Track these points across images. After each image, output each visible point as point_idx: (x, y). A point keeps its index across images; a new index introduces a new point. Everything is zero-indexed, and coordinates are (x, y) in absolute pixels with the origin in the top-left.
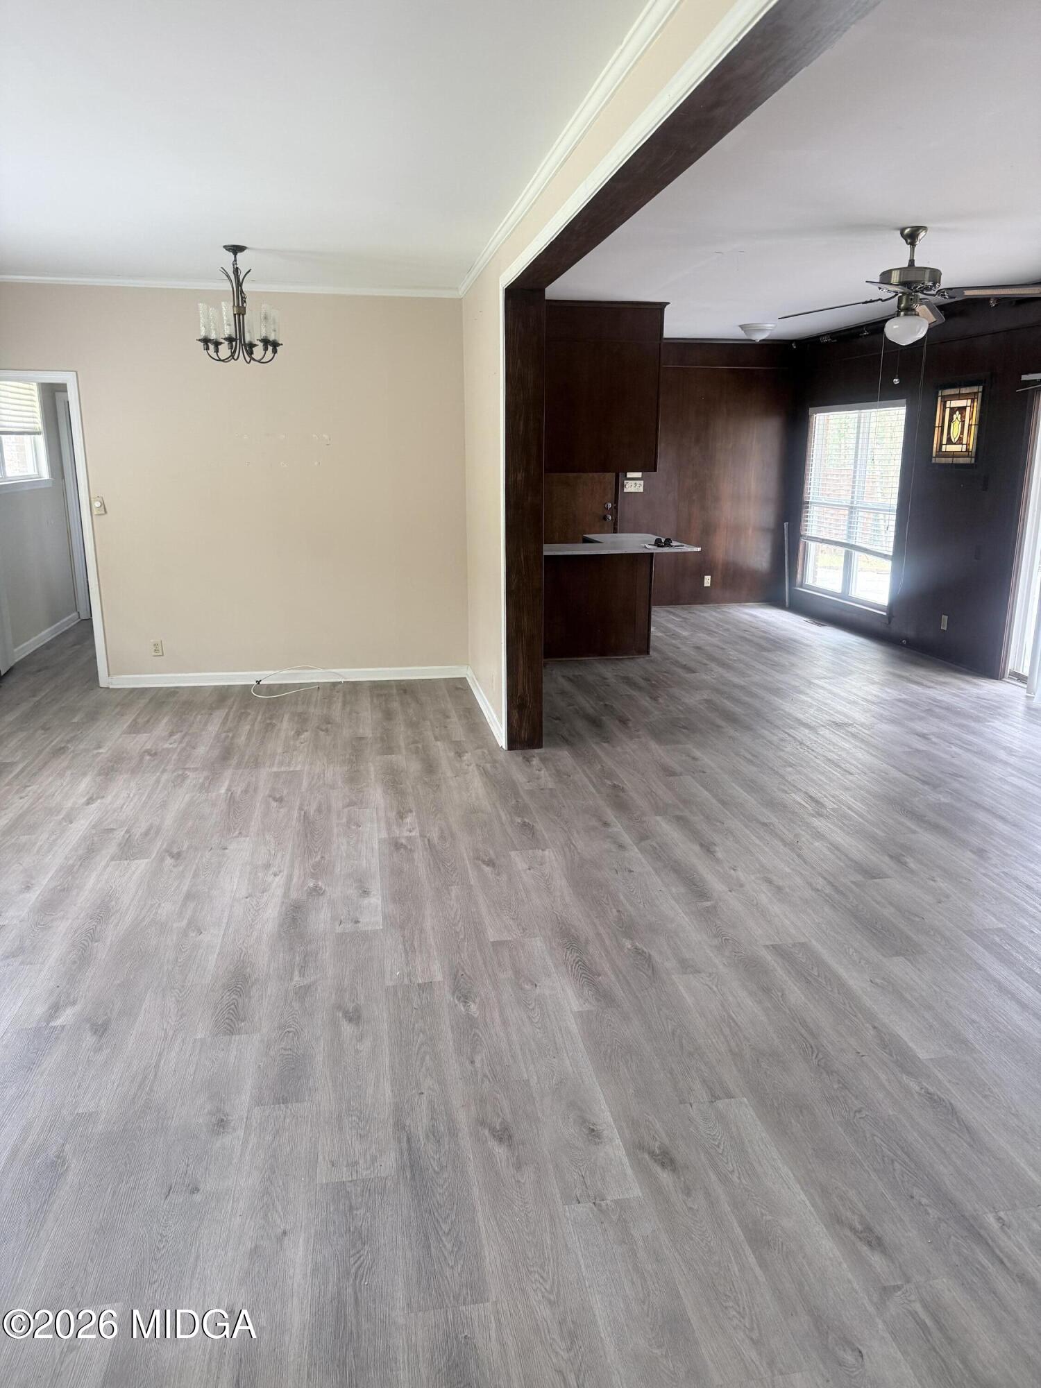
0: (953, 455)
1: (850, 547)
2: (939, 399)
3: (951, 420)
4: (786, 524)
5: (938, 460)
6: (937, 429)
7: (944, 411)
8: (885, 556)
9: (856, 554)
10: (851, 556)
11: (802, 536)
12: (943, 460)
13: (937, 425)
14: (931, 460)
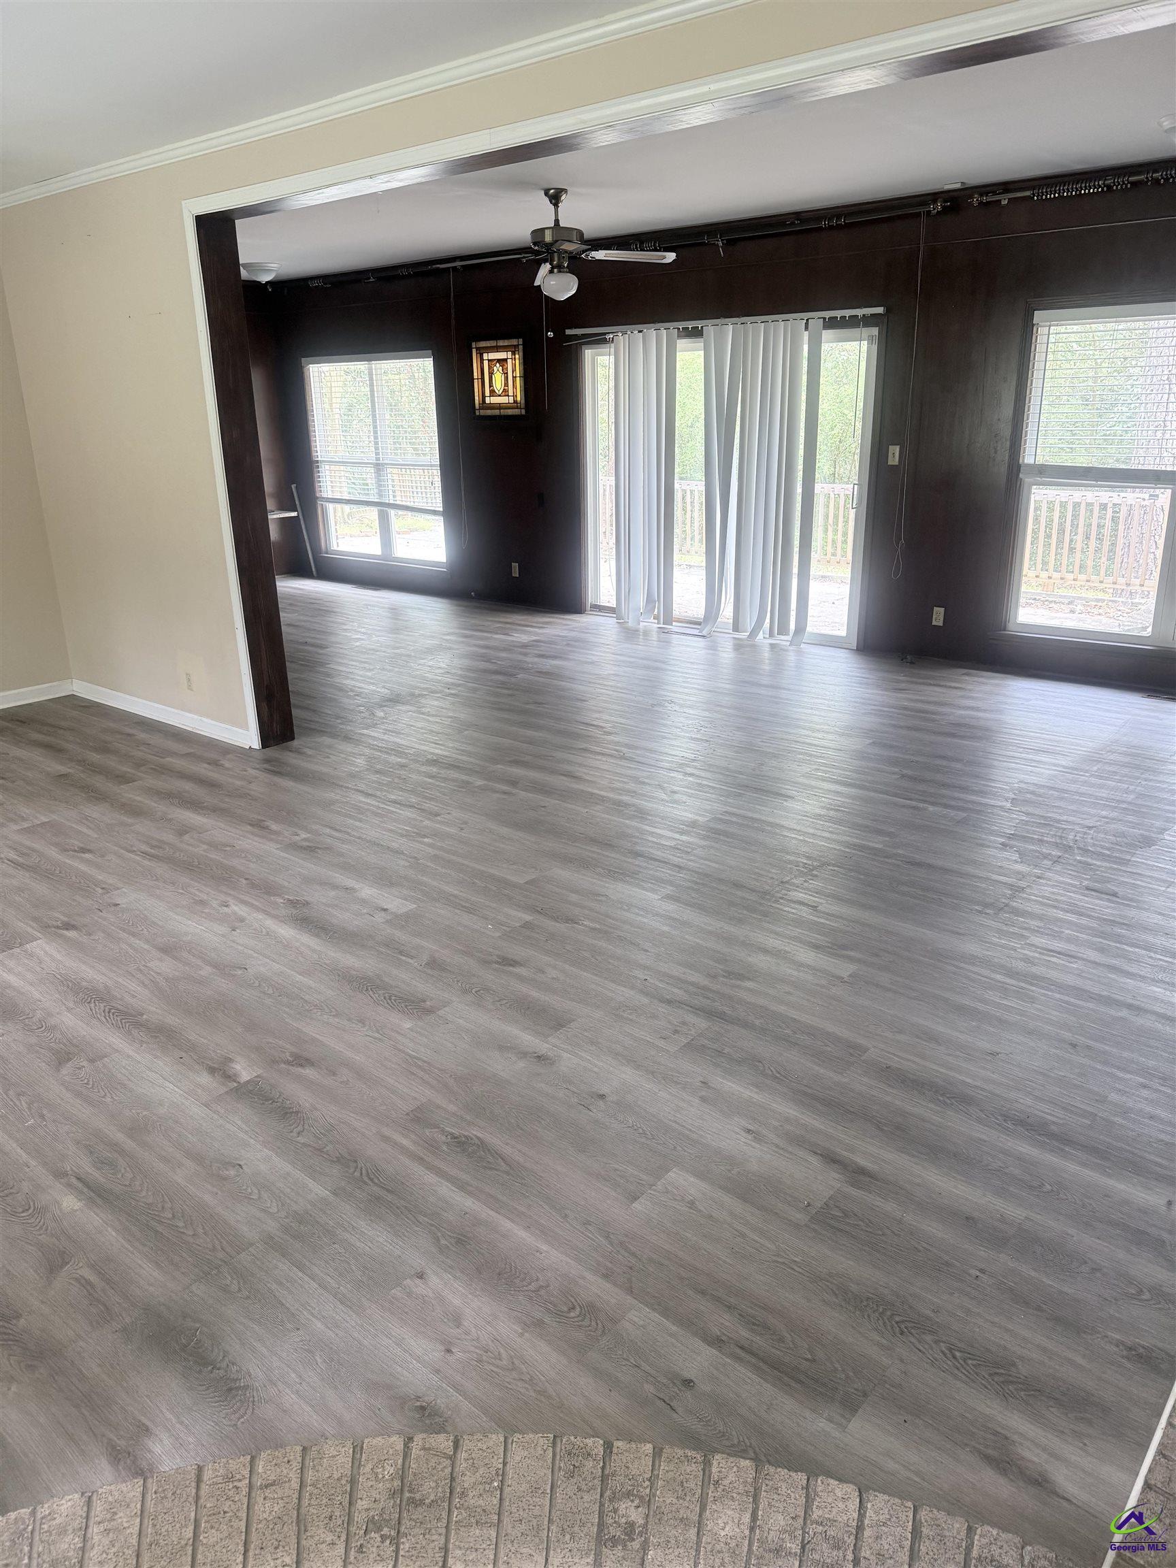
0: (499, 406)
1: (384, 507)
2: (474, 351)
3: (491, 374)
4: (293, 486)
5: (483, 412)
6: (476, 381)
7: (482, 363)
8: (434, 512)
9: (392, 512)
10: (388, 516)
11: (318, 498)
12: (489, 412)
13: (475, 377)
14: (475, 413)
